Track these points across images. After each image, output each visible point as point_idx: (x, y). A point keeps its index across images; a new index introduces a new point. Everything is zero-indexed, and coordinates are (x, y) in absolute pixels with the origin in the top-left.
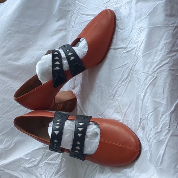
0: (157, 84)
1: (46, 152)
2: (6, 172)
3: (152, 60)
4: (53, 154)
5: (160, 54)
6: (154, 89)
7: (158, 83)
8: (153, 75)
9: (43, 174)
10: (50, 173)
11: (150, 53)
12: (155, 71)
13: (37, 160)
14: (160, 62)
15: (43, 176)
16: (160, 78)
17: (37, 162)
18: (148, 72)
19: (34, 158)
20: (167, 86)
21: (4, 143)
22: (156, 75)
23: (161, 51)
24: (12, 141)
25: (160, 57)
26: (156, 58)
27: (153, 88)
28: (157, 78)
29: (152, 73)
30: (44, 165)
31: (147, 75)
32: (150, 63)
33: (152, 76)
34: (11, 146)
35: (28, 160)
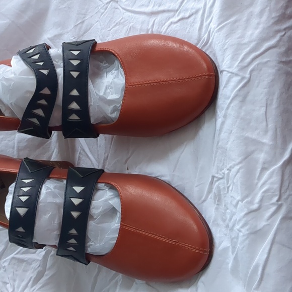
0: (249, 98)
3: (240, 37)
5: (258, 24)
7: (252, 93)
8: (241, 74)
9: (8, 282)
10: (23, 281)
11: (235, 22)
12: (246, 64)
14: (257, 44)
15: (8, 286)
16: (259, 83)
20: (275, 101)
22: (248, 76)
23: (261, 18)
25: (258, 31)
26: (249, 33)
27: (241, 108)
28: (250, 83)
29: (239, 70)
30: (9, 264)
31: (229, 74)
32: (233, 45)
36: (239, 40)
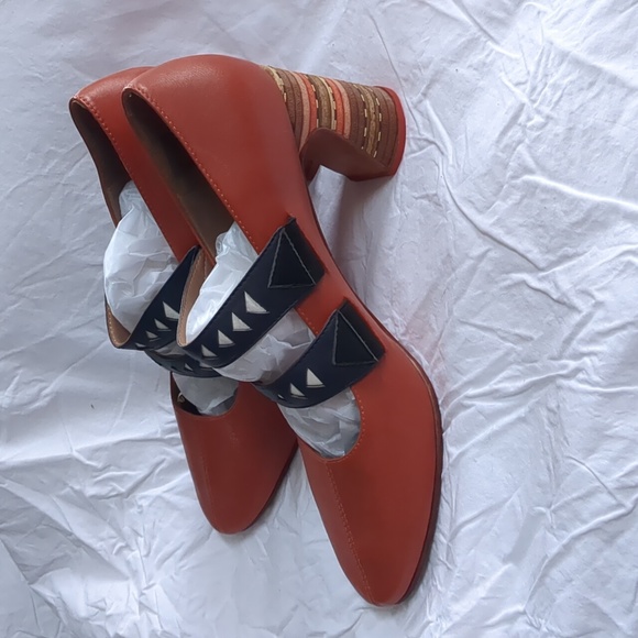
1: (168, 458)
2: (8, 491)
8: (618, 496)
9: (142, 534)
13: (130, 477)
17: (130, 485)
18: (603, 473)
19: (120, 468)
21: (12, 386)
22: (629, 504)
24: (44, 384)
28: (631, 515)
29: (618, 489)
31: (598, 484)
33: (614, 502)
34: (37, 404)
35: (95, 469)
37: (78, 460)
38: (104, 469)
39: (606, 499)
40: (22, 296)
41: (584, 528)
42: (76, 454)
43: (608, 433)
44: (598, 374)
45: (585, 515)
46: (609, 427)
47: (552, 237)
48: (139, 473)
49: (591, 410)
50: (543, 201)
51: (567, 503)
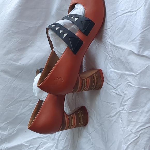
0: (138, 144)
1: (43, 141)
3: (137, 119)
4: (48, 144)
5: (146, 116)
6: (136, 147)
7: (139, 142)
8: (136, 134)
11: (137, 112)
12: (138, 131)
14: (144, 124)
16: (143, 139)
17: (35, 148)
18: (132, 130)
19: (33, 145)
20: (148, 148)
21: (8, 130)
22: (139, 135)
23: (147, 114)
24: (14, 128)
25: (145, 119)
26: (141, 118)
27: (134, 147)
28: (139, 138)
29: (135, 132)
31: (131, 132)
32: (135, 121)
33: (135, 135)
34: (14, 133)
35: (28, 146)
36: (137, 120)
37: (24, 144)
38: (29, 146)
39: (133, 135)
40: (7, 110)
41: (130, 142)
42: (23, 143)
43: (131, 121)
44: (127, 109)
45: (130, 139)
46: (131, 120)
47: (116, 81)
48: (37, 146)
49: (127, 117)
50: (113, 74)
51: (126, 138)
